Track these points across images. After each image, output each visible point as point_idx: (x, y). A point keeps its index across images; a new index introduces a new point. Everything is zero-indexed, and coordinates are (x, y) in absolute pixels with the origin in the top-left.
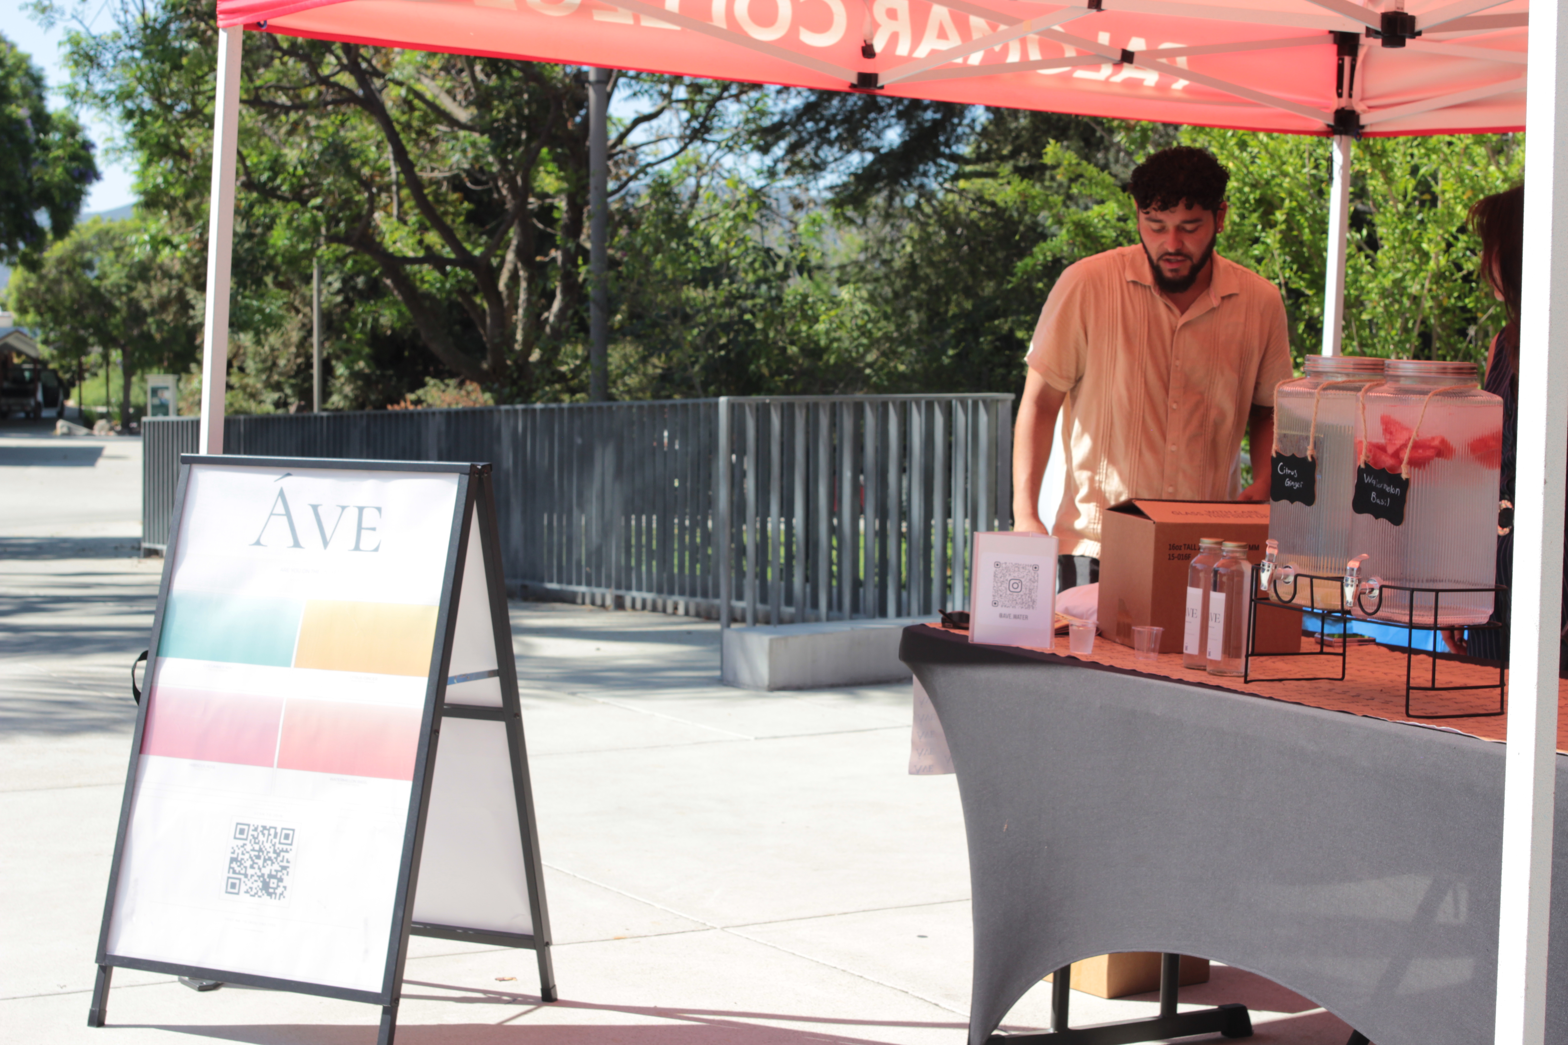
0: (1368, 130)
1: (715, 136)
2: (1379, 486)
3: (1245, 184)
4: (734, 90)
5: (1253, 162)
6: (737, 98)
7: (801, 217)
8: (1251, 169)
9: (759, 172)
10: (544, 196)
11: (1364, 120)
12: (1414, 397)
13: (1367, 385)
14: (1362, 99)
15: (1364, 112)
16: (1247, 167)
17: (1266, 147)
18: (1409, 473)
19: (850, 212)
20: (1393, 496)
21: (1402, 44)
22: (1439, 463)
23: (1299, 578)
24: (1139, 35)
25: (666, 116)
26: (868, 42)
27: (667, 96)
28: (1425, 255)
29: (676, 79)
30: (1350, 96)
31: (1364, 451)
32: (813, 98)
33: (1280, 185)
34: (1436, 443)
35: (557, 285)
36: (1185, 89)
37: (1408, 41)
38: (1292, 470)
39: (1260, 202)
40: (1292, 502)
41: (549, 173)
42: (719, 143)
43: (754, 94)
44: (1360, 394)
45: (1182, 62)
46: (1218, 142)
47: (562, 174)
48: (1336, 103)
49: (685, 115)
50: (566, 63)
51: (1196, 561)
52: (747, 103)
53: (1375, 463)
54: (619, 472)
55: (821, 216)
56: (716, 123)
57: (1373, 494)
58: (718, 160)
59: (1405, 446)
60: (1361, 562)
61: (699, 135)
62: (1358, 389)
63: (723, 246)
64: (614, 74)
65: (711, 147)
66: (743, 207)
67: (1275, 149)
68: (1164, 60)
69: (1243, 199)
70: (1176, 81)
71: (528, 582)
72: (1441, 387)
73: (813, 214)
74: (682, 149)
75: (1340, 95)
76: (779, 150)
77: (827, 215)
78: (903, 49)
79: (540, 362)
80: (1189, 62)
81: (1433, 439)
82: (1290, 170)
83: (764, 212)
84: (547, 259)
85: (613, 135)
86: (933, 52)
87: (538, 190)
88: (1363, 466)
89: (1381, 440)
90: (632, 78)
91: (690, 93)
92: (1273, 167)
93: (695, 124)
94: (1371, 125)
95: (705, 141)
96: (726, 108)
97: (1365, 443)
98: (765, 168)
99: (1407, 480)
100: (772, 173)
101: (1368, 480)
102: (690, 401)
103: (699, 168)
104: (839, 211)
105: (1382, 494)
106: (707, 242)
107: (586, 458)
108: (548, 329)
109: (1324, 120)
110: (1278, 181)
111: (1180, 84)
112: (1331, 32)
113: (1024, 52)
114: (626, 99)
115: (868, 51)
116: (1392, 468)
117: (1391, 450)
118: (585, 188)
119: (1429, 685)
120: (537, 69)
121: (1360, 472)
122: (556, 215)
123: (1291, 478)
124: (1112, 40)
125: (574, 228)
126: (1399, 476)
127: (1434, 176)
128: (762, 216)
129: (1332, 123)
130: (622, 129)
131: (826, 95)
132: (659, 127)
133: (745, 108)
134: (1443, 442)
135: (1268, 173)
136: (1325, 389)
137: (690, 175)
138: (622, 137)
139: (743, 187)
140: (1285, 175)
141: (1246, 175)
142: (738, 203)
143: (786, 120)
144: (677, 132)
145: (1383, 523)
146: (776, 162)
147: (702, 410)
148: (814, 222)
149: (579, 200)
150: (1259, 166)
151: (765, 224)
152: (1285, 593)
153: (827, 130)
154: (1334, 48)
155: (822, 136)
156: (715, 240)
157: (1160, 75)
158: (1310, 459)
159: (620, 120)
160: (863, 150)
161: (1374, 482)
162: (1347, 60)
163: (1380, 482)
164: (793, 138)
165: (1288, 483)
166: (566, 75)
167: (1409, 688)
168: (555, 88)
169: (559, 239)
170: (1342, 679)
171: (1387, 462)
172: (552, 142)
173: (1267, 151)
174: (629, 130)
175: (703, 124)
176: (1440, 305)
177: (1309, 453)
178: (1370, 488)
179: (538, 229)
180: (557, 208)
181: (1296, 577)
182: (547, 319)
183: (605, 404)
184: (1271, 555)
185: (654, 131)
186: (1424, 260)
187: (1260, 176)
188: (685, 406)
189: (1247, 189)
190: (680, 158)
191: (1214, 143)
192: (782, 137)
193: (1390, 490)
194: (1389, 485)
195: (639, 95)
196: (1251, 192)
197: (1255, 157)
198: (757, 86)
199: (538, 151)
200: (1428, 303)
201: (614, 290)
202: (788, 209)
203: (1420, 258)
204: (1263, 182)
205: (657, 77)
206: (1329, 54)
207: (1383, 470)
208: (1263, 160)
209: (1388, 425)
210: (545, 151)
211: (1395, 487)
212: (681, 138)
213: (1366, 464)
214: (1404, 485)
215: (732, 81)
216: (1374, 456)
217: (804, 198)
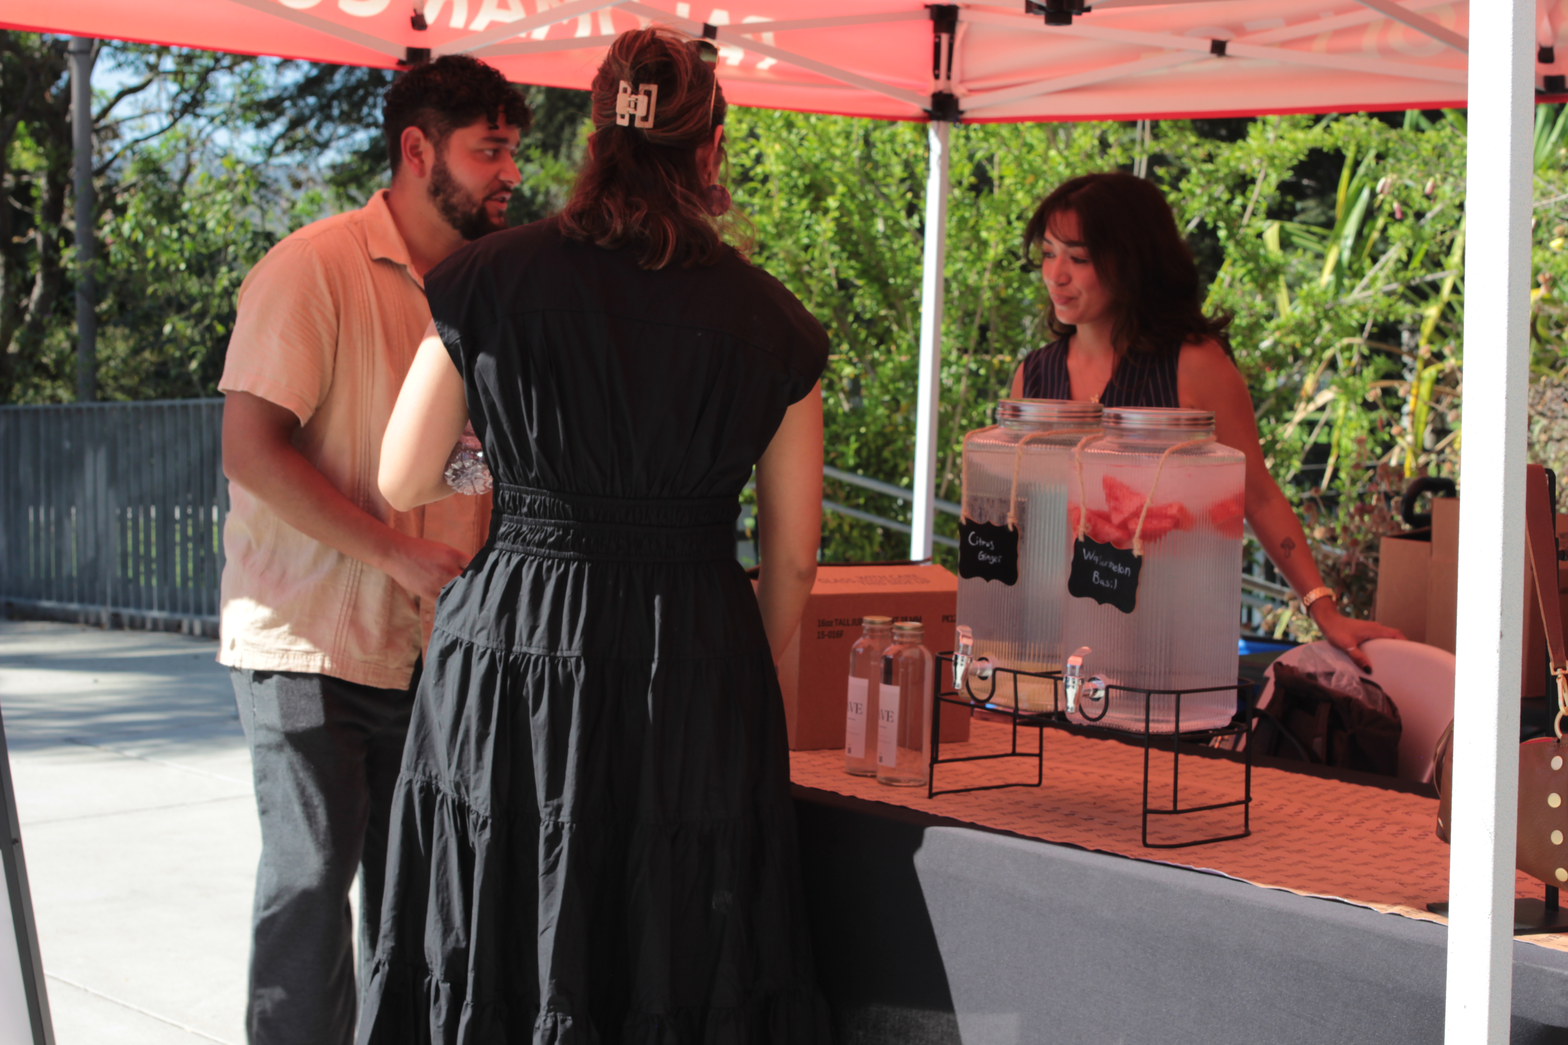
0: (968, 115)
1: (209, 111)
2: (1104, 564)
3: (793, 168)
4: (226, 62)
5: (801, 145)
6: (230, 68)
7: (300, 196)
8: (800, 151)
9: (255, 149)
10: (20, 173)
11: (965, 104)
12: (1144, 456)
13: (1084, 440)
14: (962, 81)
15: (964, 95)
16: (794, 149)
17: (814, 128)
18: (1143, 548)
19: (353, 191)
20: (1121, 577)
21: (1068, 21)
22: (1174, 535)
23: (998, 673)
24: (722, 7)
25: (153, 88)
26: (419, 12)
27: (152, 68)
28: (984, 244)
29: (163, 49)
30: (949, 77)
31: (1083, 520)
32: (314, 72)
33: (830, 169)
34: (1174, 511)
35: (37, 271)
36: (772, 69)
37: (1075, 18)
38: (987, 541)
39: (809, 188)
40: (988, 579)
41: (25, 149)
42: (212, 119)
43: (246, 66)
44: (1075, 450)
45: (768, 38)
46: (765, 123)
47: (41, 150)
48: (933, 86)
49: (174, 88)
50: (41, 31)
51: (860, 644)
52: (240, 75)
53: (1096, 535)
54: (113, 478)
55: (320, 195)
56: (209, 96)
57: (1096, 574)
58: (209, 136)
59: (1136, 514)
60: (1084, 658)
61: (191, 109)
62: (1071, 443)
63: (221, 231)
64: (97, 42)
65: (202, 122)
66: (240, 189)
67: (823, 130)
68: (748, 36)
69: (792, 183)
70: (762, 59)
71: (13, 600)
72: (1179, 444)
73: (311, 193)
74: (173, 125)
75: (937, 77)
76: (278, 127)
77: (327, 193)
78: (458, 21)
79: (20, 355)
80: (777, 38)
81: (1171, 506)
82: (837, 152)
83: (263, 191)
84: (25, 240)
85: (95, 110)
86: (493, 25)
87: (14, 166)
88: (1081, 539)
89: (1104, 507)
90: (116, 48)
91: (178, 64)
92: (823, 150)
93: (186, 98)
94: (973, 110)
95: (197, 116)
96: (217, 80)
97: (1083, 512)
98: (261, 146)
99: (1140, 558)
100: (270, 152)
101: (1088, 556)
102: (191, 402)
103: (188, 143)
104: (341, 190)
105: (1107, 574)
106: (203, 227)
107: (76, 463)
108: (28, 318)
109: (921, 104)
110: (827, 164)
111: (767, 63)
112: (927, 6)
113: (595, 26)
114: (111, 70)
115: (418, 22)
116: (1119, 542)
117: (1117, 519)
118: (67, 165)
119: (1170, 807)
120: (12, 38)
121: (1078, 546)
122: (34, 193)
123: (987, 551)
124: (692, 12)
125: (54, 211)
126: (1129, 552)
127: (990, 159)
128: (262, 197)
129: (929, 107)
130: (105, 103)
131: (329, 70)
132: (145, 100)
133: (238, 80)
134: (1181, 509)
135: (817, 156)
136: (1028, 443)
137: (179, 151)
138: (105, 112)
139: (240, 168)
140: (834, 158)
141: (794, 159)
142: (236, 183)
143: (286, 94)
144: (166, 105)
145: (1109, 610)
146: (276, 140)
147: (204, 412)
148: (312, 201)
149: (60, 179)
150: (808, 149)
151: (265, 206)
152: (980, 690)
153: (329, 106)
154: (929, 25)
155: (324, 112)
156: (211, 225)
157: (746, 53)
158: (1011, 528)
159: (103, 93)
160: (368, 126)
161: (1096, 559)
162: (945, 38)
163: (1104, 559)
164: (291, 113)
165: (982, 557)
166: (43, 43)
167: (1146, 812)
168: (31, 58)
169: (38, 219)
170: (1039, 784)
171: (1111, 533)
172: (29, 116)
173: (815, 133)
174: (112, 105)
175: (194, 98)
176: (997, 296)
177: (1010, 521)
178: (1091, 566)
179: (15, 209)
180: (36, 186)
181: (995, 670)
182: (27, 307)
183: (96, 405)
184: (966, 646)
185: (140, 104)
186: (982, 248)
187: (810, 160)
188: (185, 408)
189: (795, 174)
190: (168, 134)
191: (761, 124)
192: (280, 113)
193: (1118, 569)
194: (1116, 563)
195: (125, 67)
196: (801, 176)
197: (802, 139)
198: (250, 57)
199: (14, 126)
200: (987, 295)
201: (100, 278)
202: (286, 188)
203: (978, 247)
204: (811, 166)
205: (142, 46)
206: (924, 31)
207: (1108, 545)
208: (812, 142)
209: (1112, 489)
210: (21, 125)
211: (1124, 566)
212: (171, 112)
213: (1085, 537)
214: (1136, 563)
215: (226, 53)
216: (1094, 527)
217: (302, 176)
